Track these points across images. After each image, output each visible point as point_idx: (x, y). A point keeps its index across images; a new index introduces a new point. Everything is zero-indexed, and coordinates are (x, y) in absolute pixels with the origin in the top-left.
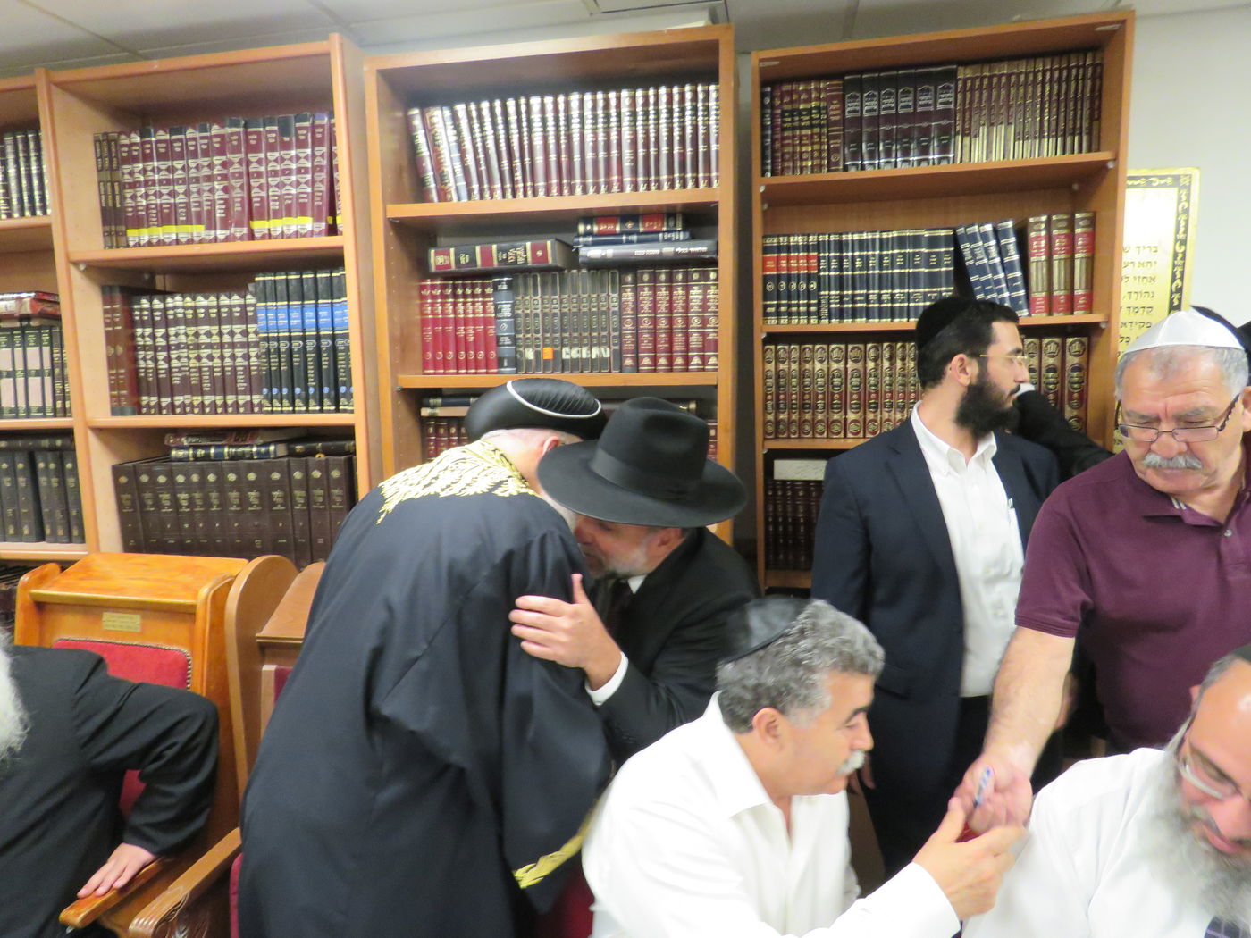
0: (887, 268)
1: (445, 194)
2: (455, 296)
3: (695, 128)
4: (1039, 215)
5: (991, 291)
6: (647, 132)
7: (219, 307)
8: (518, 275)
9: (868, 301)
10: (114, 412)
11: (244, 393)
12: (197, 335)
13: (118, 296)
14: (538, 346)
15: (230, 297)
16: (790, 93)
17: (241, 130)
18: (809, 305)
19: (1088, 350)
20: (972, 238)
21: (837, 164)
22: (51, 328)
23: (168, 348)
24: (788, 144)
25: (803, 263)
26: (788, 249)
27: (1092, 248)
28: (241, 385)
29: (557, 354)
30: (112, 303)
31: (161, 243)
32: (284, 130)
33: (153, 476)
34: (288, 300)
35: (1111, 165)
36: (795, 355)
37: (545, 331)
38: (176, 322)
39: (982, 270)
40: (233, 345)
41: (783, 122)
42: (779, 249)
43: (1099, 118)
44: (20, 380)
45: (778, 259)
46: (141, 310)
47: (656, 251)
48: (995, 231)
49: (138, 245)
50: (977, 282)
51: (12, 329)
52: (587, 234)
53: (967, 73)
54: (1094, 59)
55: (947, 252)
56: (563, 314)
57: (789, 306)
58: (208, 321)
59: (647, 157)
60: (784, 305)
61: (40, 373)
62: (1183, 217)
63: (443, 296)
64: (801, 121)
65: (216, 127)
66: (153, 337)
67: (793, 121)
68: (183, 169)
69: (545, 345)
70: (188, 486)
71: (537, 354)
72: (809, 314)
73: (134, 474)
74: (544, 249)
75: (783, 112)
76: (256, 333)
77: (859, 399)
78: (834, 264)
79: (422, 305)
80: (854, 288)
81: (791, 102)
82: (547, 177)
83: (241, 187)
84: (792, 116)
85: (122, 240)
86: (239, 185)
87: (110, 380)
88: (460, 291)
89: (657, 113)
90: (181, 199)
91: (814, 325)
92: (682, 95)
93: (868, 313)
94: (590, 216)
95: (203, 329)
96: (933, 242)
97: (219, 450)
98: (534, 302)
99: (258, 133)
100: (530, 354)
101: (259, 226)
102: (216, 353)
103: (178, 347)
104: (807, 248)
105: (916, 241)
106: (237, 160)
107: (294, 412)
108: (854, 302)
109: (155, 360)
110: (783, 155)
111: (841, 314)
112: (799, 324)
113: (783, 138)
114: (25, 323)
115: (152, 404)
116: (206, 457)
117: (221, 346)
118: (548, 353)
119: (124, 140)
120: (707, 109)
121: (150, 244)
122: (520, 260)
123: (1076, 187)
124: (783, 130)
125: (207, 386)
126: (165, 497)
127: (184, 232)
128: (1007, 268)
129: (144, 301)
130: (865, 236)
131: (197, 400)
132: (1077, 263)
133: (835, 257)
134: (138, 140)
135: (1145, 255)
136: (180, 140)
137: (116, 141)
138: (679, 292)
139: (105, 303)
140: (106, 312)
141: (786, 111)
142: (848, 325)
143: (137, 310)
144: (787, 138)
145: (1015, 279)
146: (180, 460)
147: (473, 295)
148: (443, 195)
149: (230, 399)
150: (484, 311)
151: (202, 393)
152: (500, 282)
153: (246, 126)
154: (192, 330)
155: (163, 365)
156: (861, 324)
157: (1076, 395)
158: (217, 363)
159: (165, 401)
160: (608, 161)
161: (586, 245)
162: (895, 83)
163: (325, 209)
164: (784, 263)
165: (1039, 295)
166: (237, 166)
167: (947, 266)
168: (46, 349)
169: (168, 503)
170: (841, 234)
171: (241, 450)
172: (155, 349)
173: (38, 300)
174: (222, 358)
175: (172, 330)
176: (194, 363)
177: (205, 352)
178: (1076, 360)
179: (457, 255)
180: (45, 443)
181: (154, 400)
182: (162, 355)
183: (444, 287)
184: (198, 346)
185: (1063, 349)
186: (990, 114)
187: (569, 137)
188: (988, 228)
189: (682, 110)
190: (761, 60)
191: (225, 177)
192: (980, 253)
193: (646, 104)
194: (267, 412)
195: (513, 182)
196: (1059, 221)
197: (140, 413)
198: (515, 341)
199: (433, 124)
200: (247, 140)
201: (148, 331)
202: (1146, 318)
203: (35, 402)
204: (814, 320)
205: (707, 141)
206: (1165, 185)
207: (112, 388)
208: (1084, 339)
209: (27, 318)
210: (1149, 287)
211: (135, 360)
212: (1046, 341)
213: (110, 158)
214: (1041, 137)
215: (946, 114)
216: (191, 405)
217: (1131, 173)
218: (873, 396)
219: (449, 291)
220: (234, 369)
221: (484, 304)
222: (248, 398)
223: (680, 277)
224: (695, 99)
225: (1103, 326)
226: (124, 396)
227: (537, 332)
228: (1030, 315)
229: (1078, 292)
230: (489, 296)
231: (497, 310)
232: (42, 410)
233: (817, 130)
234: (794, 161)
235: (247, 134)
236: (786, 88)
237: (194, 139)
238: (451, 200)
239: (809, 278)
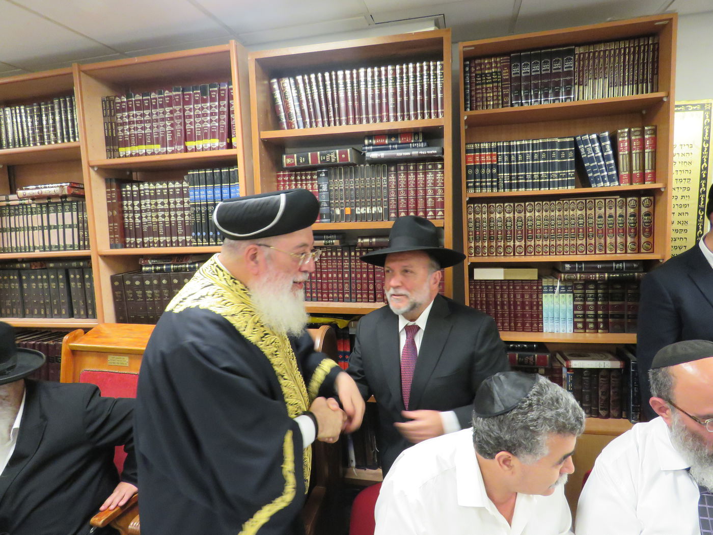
0: (537, 160)
1: (291, 125)
2: (296, 180)
3: (429, 85)
4: (624, 128)
5: (597, 172)
6: (402, 89)
7: (168, 189)
8: (331, 168)
9: (526, 179)
10: (112, 247)
11: (181, 235)
12: (156, 204)
13: (114, 184)
14: (342, 207)
15: (174, 184)
16: (480, 64)
17: (180, 93)
18: (492, 182)
19: (654, 204)
20: (585, 142)
21: (507, 103)
22: (77, 202)
23: (141, 211)
24: (479, 93)
25: (488, 158)
26: (480, 150)
27: (655, 145)
28: (180, 231)
29: (353, 211)
30: (111, 188)
31: (137, 155)
32: (204, 92)
33: (133, 281)
34: (206, 184)
35: (665, 99)
36: (485, 209)
37: (346, 199)
38: (145, 197)
39: (591, 160)
40: (176, 209)
41: (476, 80)
42: (475, 151)
43: (657, 74)
44: (61, 230)
45: (474, 156)
46: (126, 191)
47: (408, 154)
48: (598, 138)
49: (125, 156)
50: (588, 167)
51: (56, 203)
52: (369, 145)
53: (578, 50)
54: (653, 41)
55: (570, 151)
56: (356, 189)
57: (481, 182)
58: (163, 196)
59: (402, 102)
60: (478, 182)
61: (71, 226)
62: (707, 127)
63: (290, 181)
64: (486, 79)
65: (167, 92)
66: (133, 205)
67: (482, 80)
68: (149, 115)
69: (346, 207)
70: (151, 287)
71: (342, 211)
72: (492, 186)
73: (122, 280)
74: (346, 154)
75: (476, 75)
76: (188, 202)
77: (522, 233)
78: (506, 158)
79: (278, 186)
80: (518, 172)
81: (481, 69)
82: (347, 114)
83: (181, 124)
84: (481, 77)
85: (116, 153)
86: (179, 123)
87: (110, 229)
88: (299, 178)
89: (408, 77)
90: (148, 131)
91: (495, 193)
92: (422, 68)
93: (526, 186)
94: (371, 135)
95: (159, 201)
96: (562, 145)
97: (168, 267)
98: (340, 183)
99: (190, 95)
100: (338, 212)
101: (191, 145)
102: (167, 214)
103: (146, 211)
104: (490, 150)
105: (553, 145)
106: (178, 109)
107: (209, 245)
108: (518, 179)
109: (134, 218)
110: (476, 98)
111: (510, 186)
112: (487, 192)
113: (476, 89)
114: (64, 200)
115: (132, 242)
116: (162, 271)
117: (169, 210)
118: (348, 211)
119: (118, 100)
120: (435, 75)
121: (131, 155)
122: (333, 160)
123: (644, 112)
124: (477, 85)
125: (161, 232)
126: (139, 292)
127: (150, 148)
128: (606, 158)
129: (128, 186)
130: (523, 142)
131: (156, 239)
132: (646, 155)
133: (507, 155)
134: (125, 100)
135: (686, 150)
136: (148, 99)
137: (114, 101)
138: (421, 176)
139: (107, 188)
140: (107, 192)
141: (478, 74)
142: (515, 192)
143: (124, 191)
144: (479, 89)
145: (610, 165)
146: (147, 272)
147: (306, 180)
148: (290, 126)
149: (174, 239)
150: (312, 188)
151: (159, 236)
152: (321, 172)
153: (183, 91)
154: (153, 202)
155: (138, 221)
156: (522, 192)
157: (647, 230)
158: (167, 219)
159: (139, 240)
160: (381, 104)
161: (369, 151)
162: (540, 57)
163: (226, 135)
164: (477, 159)
165: (624, 173)
166: (178, 112)
167: (571, 158)
168: (75, 213)
169: (140, 296)
170: (510, 142)
171: (180, 266)
172: (134, 212)
173: (71, 187)
174: (170, 216)
175: (143, 202)
176: (154, 219)
177: (160, 214)
178: (647, 210)
179: (298, 158)
180: (74, 264)
181: (133, 239)
182: (137, 215)
183: (290, 176)
184: (157, 210)
185: (639, 204)
186: (594, 73)
187: (359, 92)
188: (594, 136)
189: (422, 76)
190: (464, 47)
191: (171, 119)
192: (590, 150)
193: (401, 73)
194: (194, 246)
195: (328, 117)
196: (635, 131)
197: (125, 247)
198: (329, 204)
199: (284, 87)
200: (184, 98)
201: (130, 202)
202: (686, 185)
203: (69, 242)
204: (495, 190)
205: (436, 92)
206: (696, 110)
207: (110, 234)
208: (652, 198)
209: (65, 196)
210: (688, 167)
211: (123, 218)
212: (629, 199)
213: (110, 110)
214: (624, 84)
215: (569, 73)
216: (153, 242)
217: (677, 103)
218: (530, 232)
219: (293, 178)
220: (176, 221)
221: (312, 184)
222: (184, 238)
223: (421, 167)
224: (429, 69)
225: (663, 190)
226: (117, 238)
227: (342, 199)
228: (619, 185)
229: (647, 171)
230: (315, 180)
231: (319, 188)
232: (73, 246)
233: (495, 84)
234: (483, 102)
235: (183, 95)
236: (477, 61)
237: (156, 99)
238: (294, 128)
239: (492, 166)
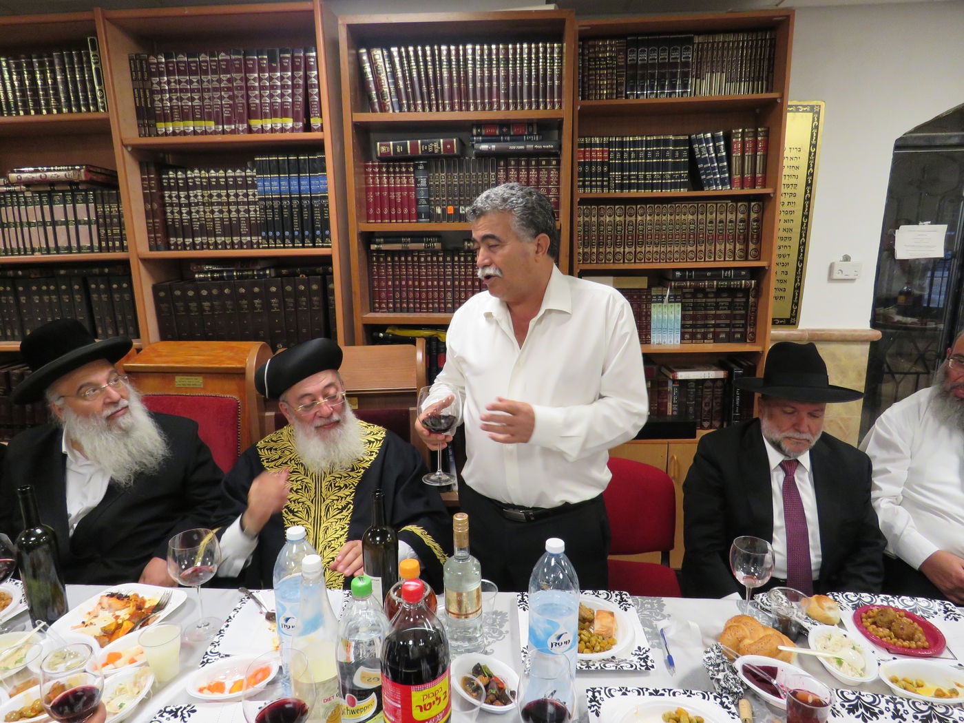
0: (650, 159)
1: (385, 107)
2: (388, 172)
3: (545, 70)
4: (738, 129)
5: (709, 174)
6: (515, 71)
7: (226, 177)
8: (432, 161)
9: (638, 179)
10: (151, 249)
11: (245, 235)
12: (211, 196)
13: (152, 169)
14: (444, 205)
15: (234, 171)
16: (594, 47)
17: (241, 57)
18: (603, 181)
19: (762, 210)
20: (700, 141)
21: (621, 93)
22: (94, 191)
23: (189, 205)
24: (592, 79)
25: (599, 154)
26: (591, 145)
27: (766, 148)
28: (244, 229)
29: (456, 211)
30: (149, 174)
31: (184, 133)
32: (272, 59)
33: (184, 292)
35: (779, 101)
36: (594, 212)
37: (448, 196)
38: (195, 187)
39: (705, 161)
40: (237, 203)
41: (589, 65)
42: (585, 145)
43: (773, 71)
44: (72, 228)
45: (585, 151)
46: (169, 179)
47: (522, 147)
48: (712, 136)
49: (166, 134)
50: (702, 168)
51: (63, 191)
52: (478, 135)
53: (697, 39)
54: (771, 36)
55: (684, 150)
56: (460, 185)
57: (591, 181)
58: (218, 186)
59: (515, 86)
60: (588, 181)
61: (89, 223)
62: (815, 131)
63: (380, 172)
64: (600, 64)
65: (223, 54)
66: (179, 197)
67: (596, 64)
68: (198, 82)
69: (449, 205)
70: (210, 297)
71: (443, 211)
72: (602, 187)
73: (170, 291)
74: (452, 144)
75: (589, 59)
76: (254, 195)
77: (632, 239)
78: (618, 155)
79: (366, 178)
80: (630, 171)
81: (595, 52)
82: (451, 98)
83: (242, 97)
84: (595, 61)
85: (153, 130)
86: (240, 95)
87: (148, 227)
88: (391, 170)
89: (522, 59)
90: (196, 103)
91: (606, 193)
92: (537, 49)
93: (638, 187)
94: (479, 124)
95: (214, 192)
96: (676, 143)
97: (230, 274)
98: (441, 178)
99: (253, 60)
100: (439, 211)
101: (256, 123)
102: (225, 209)
103: (197, 204)
104: (601, 145)
105: (666, 143)
106: (239, 78)
107: (284, 247)
108: (630, 179)
109: (180, 213)
110: (589, 85)
111: (622, 187)
112: (596, 193)
113: (589, 75)
114: (74, 187)
115: (179, 243)
116: (222, 278)
117: (229, 204)
118: (450, 210)
119: (153, 60)
120: (552, 58)
121: (174, 133)
122: (436, 151)
123: (758, 111)
124: (589, 69)
125: (218, 230)
126: (193, 305)
127: (202, 125)
128: (719, 160)
129: (171, 173)
130: (637, 138)
131: (212, 240)
132: (758, 157)
133: (619, 151)
134: (163, 60)
135: (794, 153)
136: (195, 62)
137: (147, 61)
138: (533, 173)
139: (142, 173)
140: (143, 180)
141: (592, 58)
142: (626, 193)
143: (165, 178)
144: (592, 75)
145: (723, 167)
146: (200, 279)
147: (401, 172)
148: (383, 108)
149: (236, 239)
150: (408, 183)
151: (215, 236)
152: (419, 164)
153: (245, 55)
154: (206, 193)
155: (185, 216)
156: (634, 193)
157: (755, 236)
158: (226, 215)
159: (189, 241)
160: (490, 88)
161: (478, 142)
162: (658, 43)
163: (301, 114)
164: (588, 154)
165: (737, 177)
166: (239, 82)
167: (685, 158)
168: (92, 206)
170: (623, 137)
171: (246, 273)
172: (180, 205)
173: (88, 171)
174: (229, 212)
175: (192, 193)
176: (209, 215)
177: (216, 208)
178: (755, 215)
179: (394, 146)
180: (96, 271)
181: (180, 240)
182: (184, 210)
183: (380, 167)
184: (212, 204)
185: (749, 210)
186: (712, 66)
187: (466, 73)
188: (709, 135)
189: (537, 58)
190: (580, 26)
191: (229, 89)
192: (704, 150)
193: (515, 53)
194: (264, 248)
195: (430, 100)
196: (749, 132)
197: (169, 249)
198: (428, 201)
199: (375, 60)
200: (246, 64)
201: (174, 193)
202: (793, 191)
203: (85, 242)
204: (606, 190)
205: (552, 79)
206: (806, 111)
207: (149, 232)
208: (761, 203)
209: (77, 184)
210: (795, 172)
211: (165, 213)
212: (739, 204)
213: (142, 72)
214: (741, 81)
215: (686, 64)
216: (208, 244)
217: (789, 103)
218: (641, 237)
219: (384, 170)
220: (239, 218)
221: (408, 178)
222: (249, 238)
223: (533, 163)
224: (545, 52)
225: (772, 195)
226: (159, 237)
227: (443, 196)
228: (731, 189)
229: (759, 175)
230: (410, 173)
231: (417, 182)
232: (91, 249)
233: (610, 71)
234: (596, 90)
235: (245, 60)
236: (591, 43)
237: (206, 62)
238: (389, 110)
239: (603, 164)
